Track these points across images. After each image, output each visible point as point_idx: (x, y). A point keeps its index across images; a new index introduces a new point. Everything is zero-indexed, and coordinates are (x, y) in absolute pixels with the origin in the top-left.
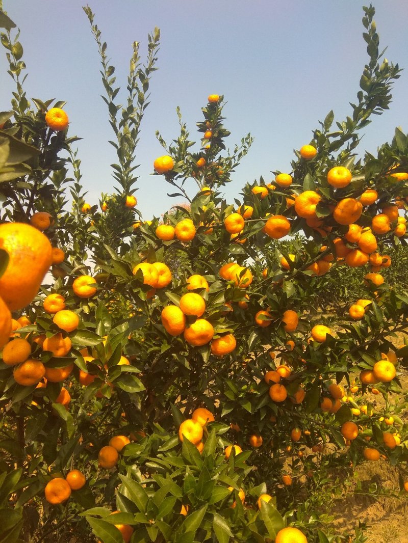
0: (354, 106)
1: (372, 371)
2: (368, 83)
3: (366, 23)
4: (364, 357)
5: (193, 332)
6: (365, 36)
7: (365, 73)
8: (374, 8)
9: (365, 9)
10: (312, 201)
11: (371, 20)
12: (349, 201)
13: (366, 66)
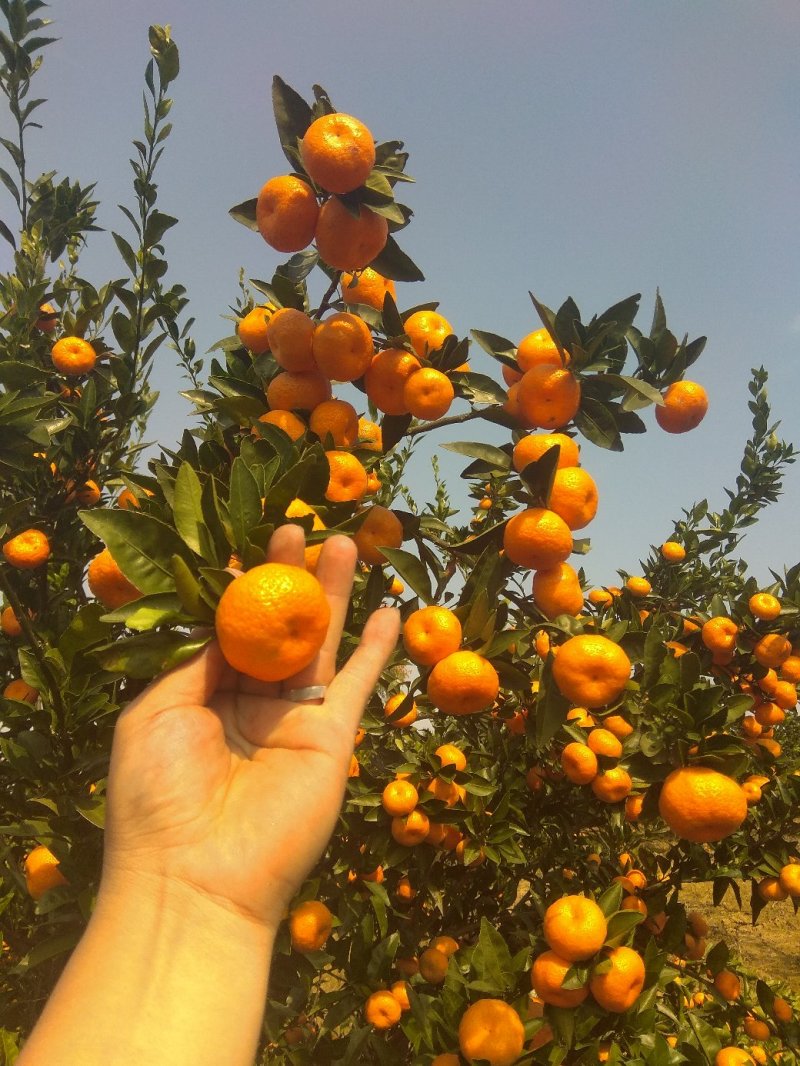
0: (731, 494)
1: (779, 879)
2: (753, 467)
3: (754, 388)
4: (767, 857)
5: (608, 780)
6: (751, 405)
7: (747, 451)
8: (766, 373)
9: (754, 372)
10: (727, 631)
11: (761, 386)
12: (777, 639)
13: (749, 442)
